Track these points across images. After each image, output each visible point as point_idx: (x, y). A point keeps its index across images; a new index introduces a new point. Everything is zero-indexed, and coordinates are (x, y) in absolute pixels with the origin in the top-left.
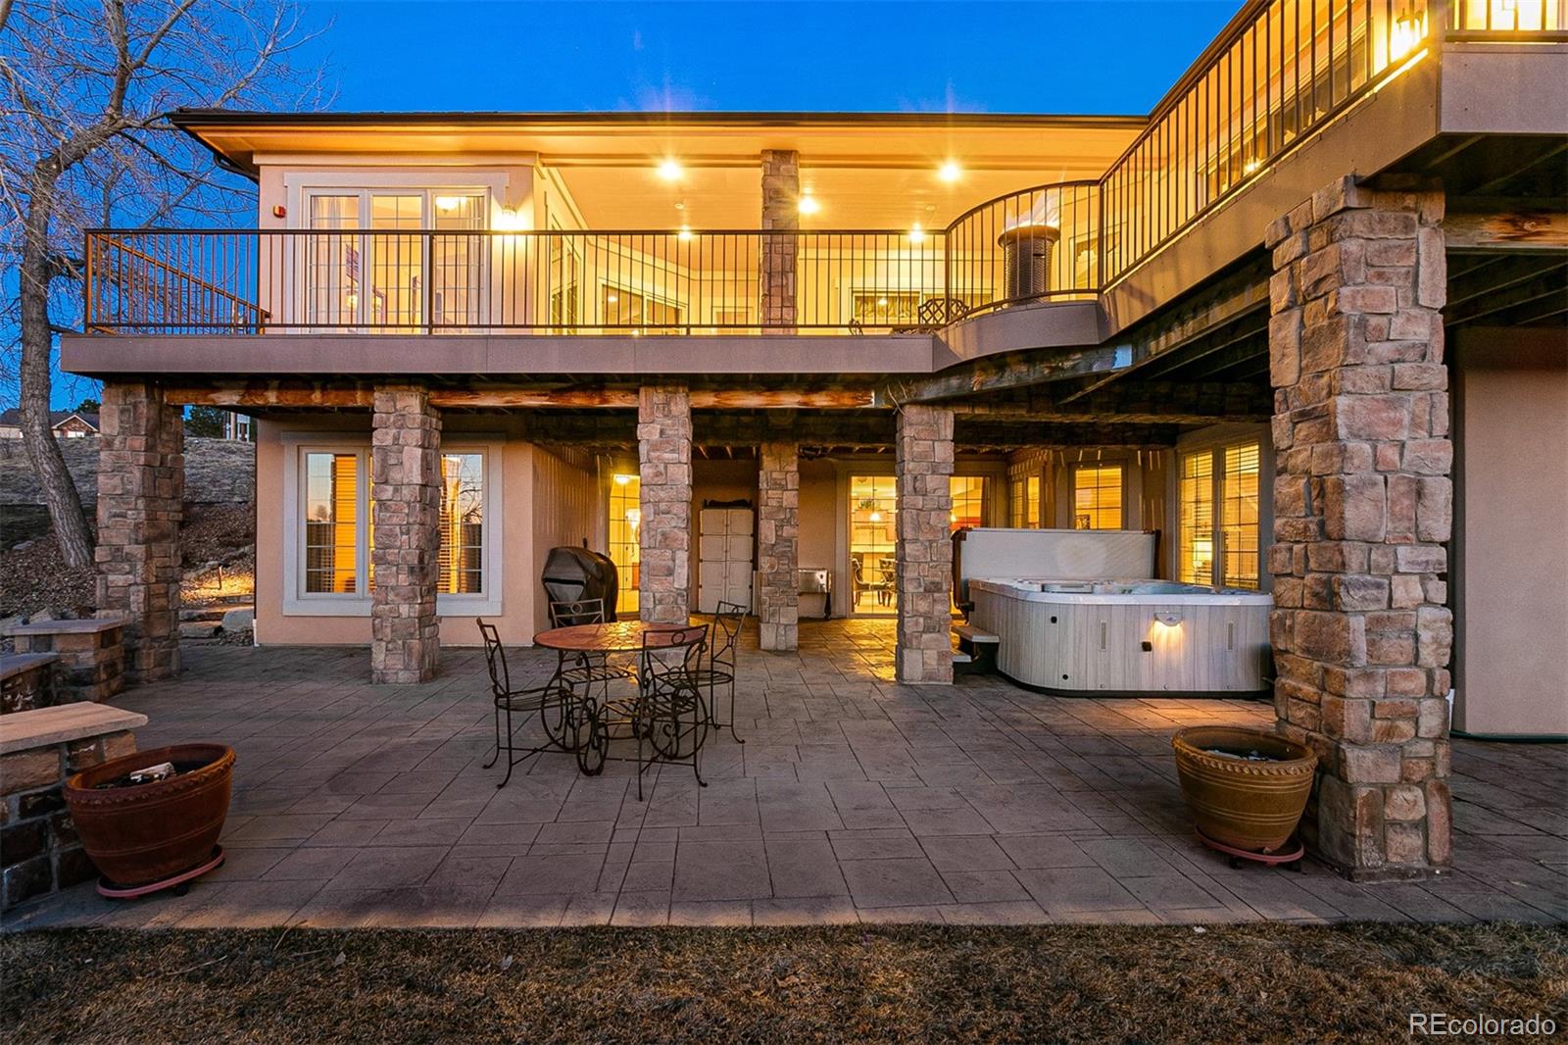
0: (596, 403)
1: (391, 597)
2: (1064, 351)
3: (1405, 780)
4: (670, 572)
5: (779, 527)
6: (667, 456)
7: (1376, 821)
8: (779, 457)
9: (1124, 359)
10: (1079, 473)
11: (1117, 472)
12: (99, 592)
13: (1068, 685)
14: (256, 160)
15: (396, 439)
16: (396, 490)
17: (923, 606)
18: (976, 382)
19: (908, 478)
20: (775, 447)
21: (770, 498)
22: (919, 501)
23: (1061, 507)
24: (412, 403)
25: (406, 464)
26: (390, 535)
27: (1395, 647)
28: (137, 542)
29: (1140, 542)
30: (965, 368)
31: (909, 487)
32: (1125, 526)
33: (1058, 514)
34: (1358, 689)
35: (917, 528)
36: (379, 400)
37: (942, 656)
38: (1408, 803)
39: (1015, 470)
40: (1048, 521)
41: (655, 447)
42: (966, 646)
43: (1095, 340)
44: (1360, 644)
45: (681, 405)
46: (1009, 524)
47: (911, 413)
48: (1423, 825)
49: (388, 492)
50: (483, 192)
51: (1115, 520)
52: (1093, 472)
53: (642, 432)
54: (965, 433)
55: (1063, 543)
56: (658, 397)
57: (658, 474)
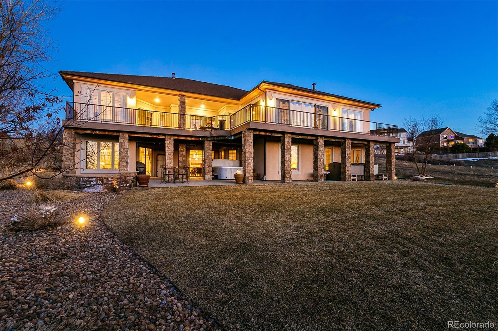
0: (158, 137)
1: (123, 167)
2: (226, 136)
3: (250, 176)
4: (171, 163)
5: (182, 158)
6: (170, 146)
7: (248, 179)
8: (182, 146)
9: (233, 138)
10: (230, 151)
11: (235, 151)
12: (63, 165)
13: (227, 179)
14: (74, 81)
15: (124, 141)
16: (124, 149)
17: (208, 169)
18: (215, 139)
19: (206, 151)
20: (182, 145)
21: (181, 153)
22: (208, 154)
23: (227, 156)
24: (127, 135)
25: (126, 145)
26: (123, 157)
27: (249, 165)
28: (71, 157)
29: (238, 161)
30: (214, 137)
31: (206, 152)
32: (236, 159)
33: (227, 157)
34: (247, 169)
35: (207, 158)
36: (121, 135)
37: (211, 176)
38: (250, 178)
39: (220, 150)
40: (225, 158)
41: (168, 144)
42: (213, 175)
43: (229, 135)
44: (247, 165)
45: (172, 138)
46: (219, 158)
47: (206, 141)
48: (251, 179)
49: (122, 150)
50: (125, 94)
51: (235, 159)
52: (232, 151)
53: (166, 142)
54: (214, 145)
55: (227, 162)
56: (169, 137)
57: (169, 149)
